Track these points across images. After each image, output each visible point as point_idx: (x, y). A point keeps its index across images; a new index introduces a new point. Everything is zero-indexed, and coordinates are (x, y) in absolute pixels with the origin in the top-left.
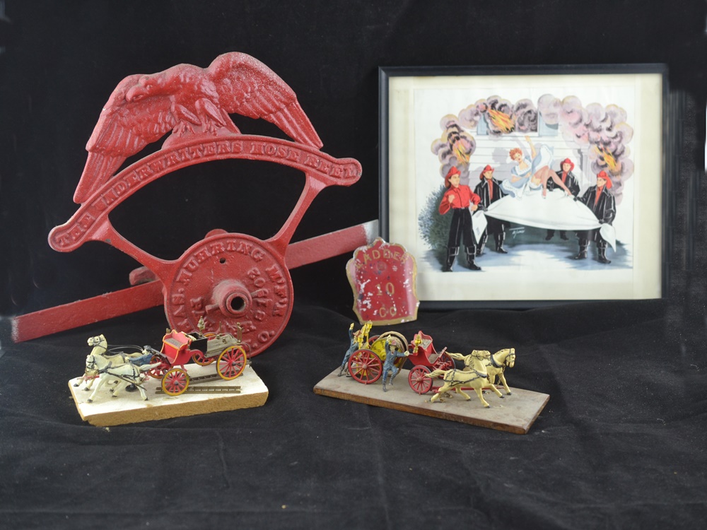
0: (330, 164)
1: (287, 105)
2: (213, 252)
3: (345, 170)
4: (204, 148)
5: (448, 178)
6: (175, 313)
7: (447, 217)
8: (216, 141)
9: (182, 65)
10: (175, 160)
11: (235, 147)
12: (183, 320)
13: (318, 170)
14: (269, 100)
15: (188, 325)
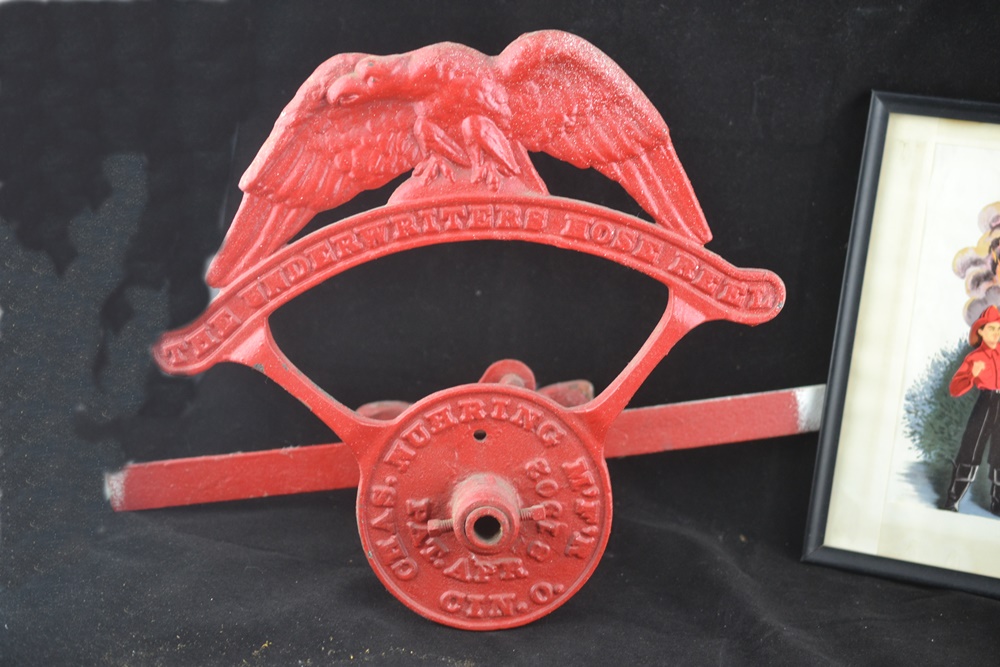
0: (721, 276)
1: (648, 149)
2: (463, 417)
3: (750, 293)
4: (469, 213)
5: (977, 327)
6: (375, 521)
7: (963, 404)
8: (494, 202)
9: (447, 45)
10: (409, 228)
11: (532, 219)
12: (389, 537)
13: (694, 286)
14: (614, 134)
15: (395, 548)
